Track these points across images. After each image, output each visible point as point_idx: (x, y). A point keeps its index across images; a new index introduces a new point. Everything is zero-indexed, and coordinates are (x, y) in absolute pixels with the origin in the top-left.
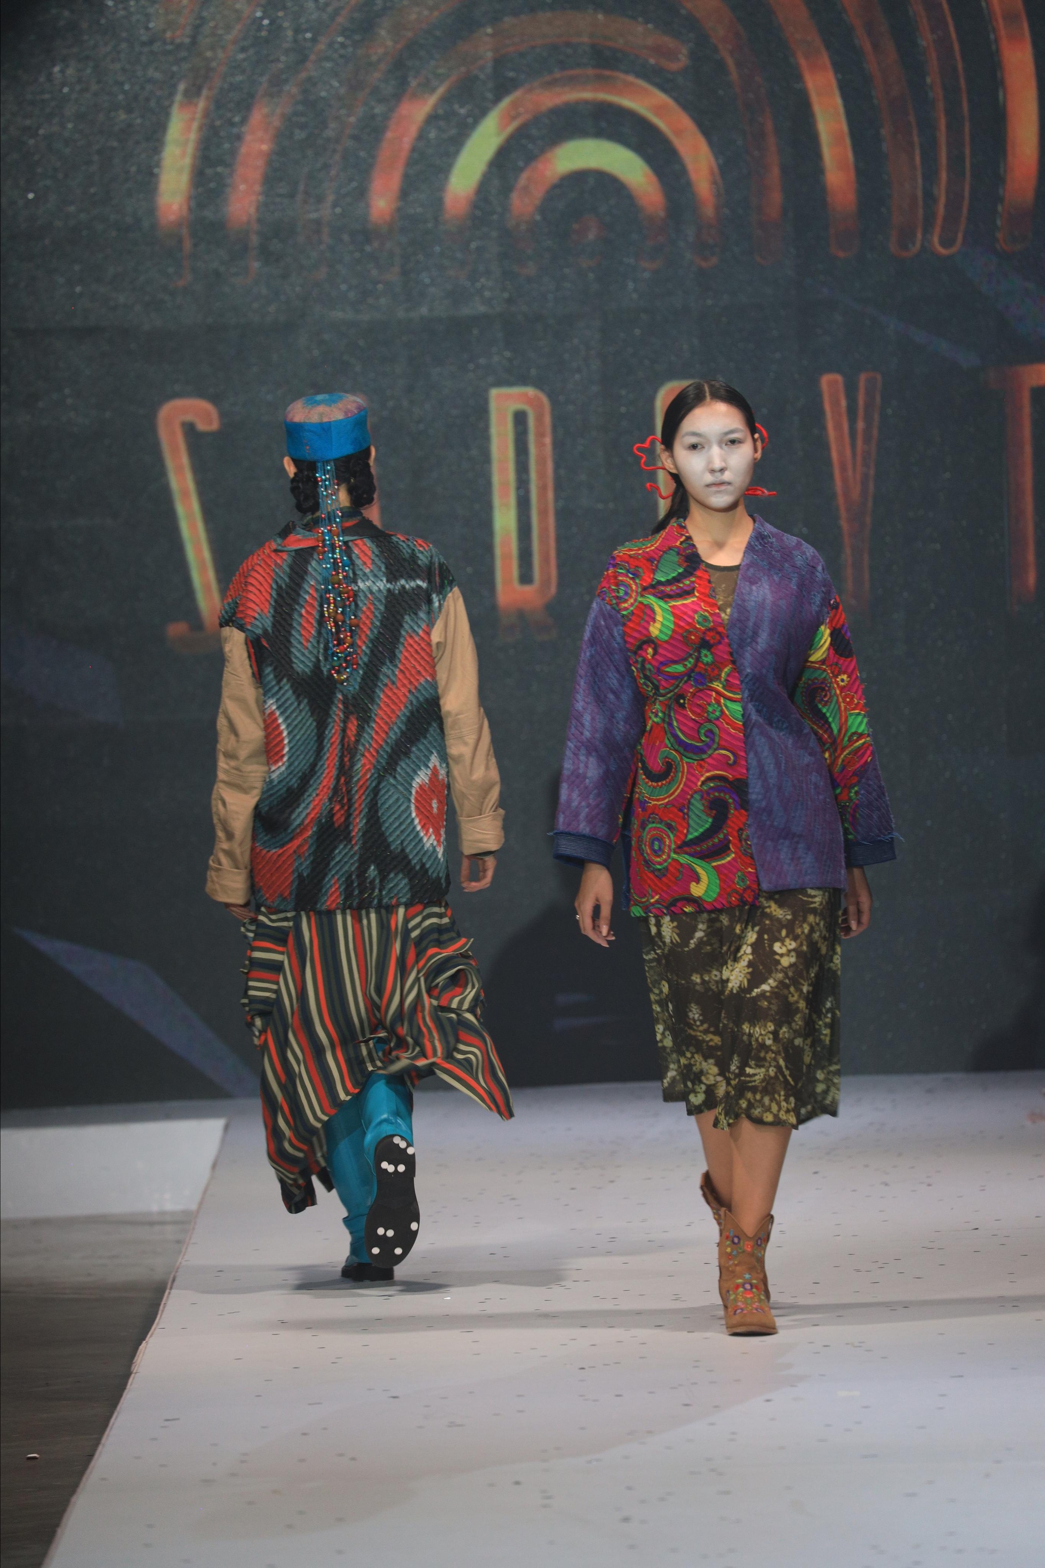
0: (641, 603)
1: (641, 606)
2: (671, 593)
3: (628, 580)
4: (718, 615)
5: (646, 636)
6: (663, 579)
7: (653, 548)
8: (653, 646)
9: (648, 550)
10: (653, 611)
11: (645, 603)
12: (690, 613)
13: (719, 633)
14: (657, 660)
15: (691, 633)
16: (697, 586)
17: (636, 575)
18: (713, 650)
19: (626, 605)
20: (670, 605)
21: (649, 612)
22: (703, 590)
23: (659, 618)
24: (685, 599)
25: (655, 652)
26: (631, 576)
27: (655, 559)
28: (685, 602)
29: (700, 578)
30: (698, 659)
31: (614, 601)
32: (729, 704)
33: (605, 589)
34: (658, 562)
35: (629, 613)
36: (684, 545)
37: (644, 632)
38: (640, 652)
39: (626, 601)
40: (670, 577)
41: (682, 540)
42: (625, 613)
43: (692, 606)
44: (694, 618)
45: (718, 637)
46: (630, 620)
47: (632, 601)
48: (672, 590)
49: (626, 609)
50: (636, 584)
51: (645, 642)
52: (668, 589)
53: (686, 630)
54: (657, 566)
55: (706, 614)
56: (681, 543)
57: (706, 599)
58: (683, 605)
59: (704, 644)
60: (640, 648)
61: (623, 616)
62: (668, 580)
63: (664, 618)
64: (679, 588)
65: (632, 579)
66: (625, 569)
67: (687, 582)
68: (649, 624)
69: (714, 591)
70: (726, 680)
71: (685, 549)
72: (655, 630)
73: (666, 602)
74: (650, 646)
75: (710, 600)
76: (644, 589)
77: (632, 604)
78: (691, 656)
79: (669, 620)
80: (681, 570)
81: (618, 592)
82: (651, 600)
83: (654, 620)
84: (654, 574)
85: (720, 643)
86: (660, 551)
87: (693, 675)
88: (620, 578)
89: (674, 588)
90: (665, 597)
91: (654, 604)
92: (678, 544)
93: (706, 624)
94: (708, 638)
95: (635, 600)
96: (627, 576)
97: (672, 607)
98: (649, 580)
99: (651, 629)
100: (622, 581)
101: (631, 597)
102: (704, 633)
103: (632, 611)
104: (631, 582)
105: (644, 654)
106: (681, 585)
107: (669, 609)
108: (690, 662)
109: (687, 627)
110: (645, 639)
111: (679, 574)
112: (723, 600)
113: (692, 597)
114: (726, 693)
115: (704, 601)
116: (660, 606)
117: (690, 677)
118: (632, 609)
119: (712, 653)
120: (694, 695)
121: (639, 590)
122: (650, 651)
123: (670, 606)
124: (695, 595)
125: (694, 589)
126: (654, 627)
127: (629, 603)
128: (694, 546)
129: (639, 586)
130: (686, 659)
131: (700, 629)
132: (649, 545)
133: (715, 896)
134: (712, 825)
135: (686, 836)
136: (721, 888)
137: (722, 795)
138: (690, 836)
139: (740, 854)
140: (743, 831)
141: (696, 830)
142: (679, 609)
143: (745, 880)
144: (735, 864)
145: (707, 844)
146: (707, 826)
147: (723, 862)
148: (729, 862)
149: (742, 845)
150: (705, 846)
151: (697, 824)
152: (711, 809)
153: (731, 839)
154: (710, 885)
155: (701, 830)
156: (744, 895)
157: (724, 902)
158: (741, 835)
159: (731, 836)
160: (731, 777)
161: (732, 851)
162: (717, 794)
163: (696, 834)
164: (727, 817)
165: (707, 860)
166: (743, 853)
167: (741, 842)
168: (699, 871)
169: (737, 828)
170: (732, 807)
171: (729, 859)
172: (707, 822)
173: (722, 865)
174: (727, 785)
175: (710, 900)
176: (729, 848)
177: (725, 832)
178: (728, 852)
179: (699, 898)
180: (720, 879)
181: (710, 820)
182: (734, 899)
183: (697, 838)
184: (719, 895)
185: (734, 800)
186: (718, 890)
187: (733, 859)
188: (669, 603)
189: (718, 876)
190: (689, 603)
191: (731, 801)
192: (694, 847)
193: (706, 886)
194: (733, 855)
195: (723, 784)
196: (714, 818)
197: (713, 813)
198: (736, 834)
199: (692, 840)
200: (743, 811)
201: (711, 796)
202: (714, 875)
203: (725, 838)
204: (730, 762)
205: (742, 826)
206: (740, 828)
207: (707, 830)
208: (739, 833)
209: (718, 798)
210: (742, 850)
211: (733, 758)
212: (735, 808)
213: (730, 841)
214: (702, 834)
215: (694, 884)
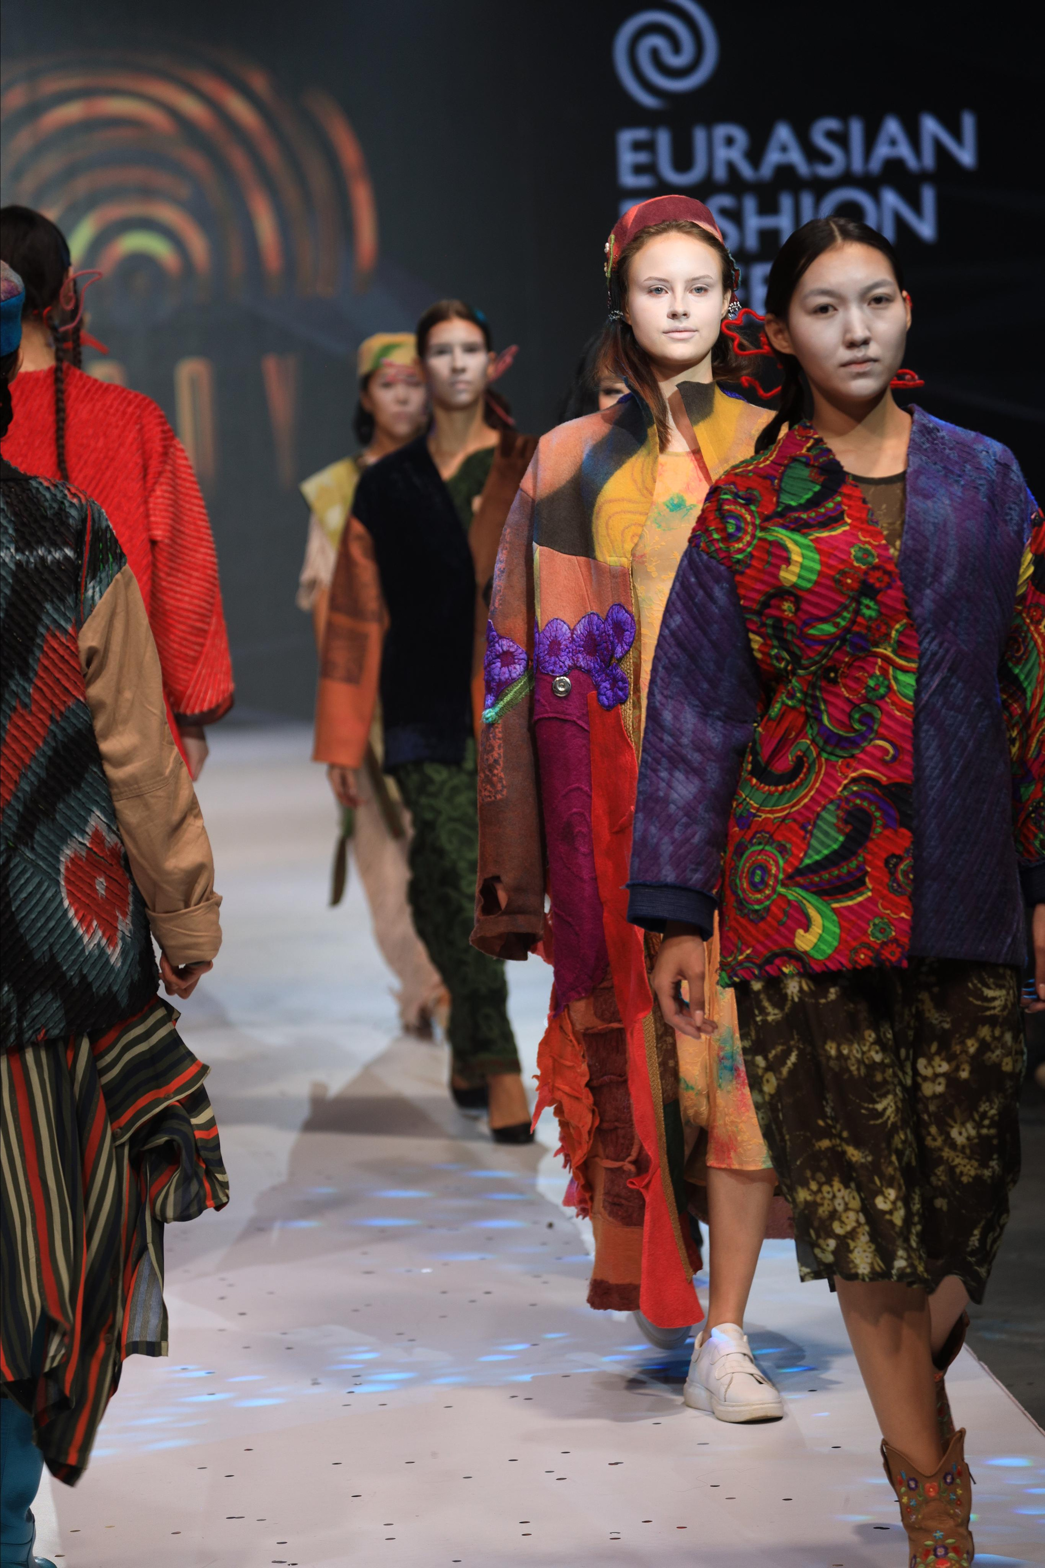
0: (765, 539)
2: (811, 521)
3: (739, 509)
4: (884, 548)
5: (778, 584)
6: (794, 503)
7: (768, 462)
9: (761, 465)
10: (786, 549)
11: (771, 539)
12: (842, 546)
13: (886, 573)
14: (799, 617)
15: (845, 575)
16: (847, 508)
17: (751, 501)
18: (879, 598)
19: (740, 545)
20: (812, 537)
21: (781, 552)
22: (858, 515)
23: (796, 557)
24: (832, 528)
25: (796, 609)
26: (742, 502)
27: (775, 477)
28: (833, 533)
29: (849, 497)
30: (856, 613)
32: (900, 675)
34: (781, 480)
35: (746, 556)
36: (814, 452)
37: (774, 578)
38: (769, 609)
39: (739, 539)
40: (802, 501)
41: (809, 445)
42: (739, 556)
43: (843, 537)
44: (851, 554)
45: (886, 579)
46: (749, 565)
47: (748, 537)
48: (809, 517)
49: (741, 550)
50: (751, 513)
51: (774, 596)
52: (804, 516)
53: (838, 572)
54: (779, 485)
55: (867, 547)
57: (864, 526)
58: (831, 536)
59: (866, 590)
60: (768, 604)
61: (738, 560)
62: (801, 504)
63: (803, 556)
64: (819, 513)
65: (745, 507)
67: (832, 505)
68: (781, 568)
69: (872, 514)
70: (898, 642)
71: (816, 458)
72: (790, 575)
73: (803, 535)
74: (785, 599)
75: (869, 528)
76: (766, 519)
77: (749, 544)
78: (845, 608)
79: (810, 561)
80: (817, 489)
82: (783, 535)
83: (788, 563)
84: (779, 497)
85: (888, 587)
86: (780, 465)
87: (848, 636)
89: (813, 514)
90: (800, 528)
91: (787, 539)
92: (804, 452)
93: (869, 562)
94: (871, 581)
95: (754, 536)
97: (817, 540)
98: (771, 507)
99: (785, 574)
100: (729, 511)
102: (865, 573)
103: (750, 553)
105: (776, 613)
106: (823, 510)
107: (811, 544)
108: (844, 619)
109: (839, 567)
110: (774, 591)
111: (816, 494)
113: (840, 525)
114: (897, 660)
115: (862, 529)
116: (796, 543)
117: (844, 641)
118: (749, 548)
120: (849, 665)
121: (759, 521)
122: (788, 607)
123: (812, 540)
124: (845, 523)
125: (843, 513)
126: (788, 571)
127: (744, 541)
128: (829, 451)
129: (757, 515)
131: (859, 568)
132: (761, 459)
133: (829, 951)
134: (843, 846)
135: (802, 860)
136: (841, 940)
137: (865, 804)
138: (807, 861)
139: (885, 892)
140: (901, 859)
141: (818, 852)
142: (826, 542)
143: (888, 930)
144: (872, 907)
145: (829, 874)
146: (835, 847)
147: (850, 903)
148: (860, 904)
149: (896, 880)
150: (827, 876)
151: (822, 843)
152: (846, 822)
153: (869, 869)
154: (824, 935)
155: (826, 852)
156: (883, 952)
157: (843, 961)
158: (896, 866)
159: (870, 867)
160: (884, 779)
161: (868, 888)
162: (858, 801)
163: (817, 857)
164: (867, 837)
165: (826, 898)
166: (896, 890)
167: (892, 873)
168: (812, 912)
169: (885, 856)
170: (879, 822)
171: (860, 899)
172: (835, 840)
173: (849, 908)
174: (877, 790)
175: (821, 958)
176: (863, 883)
177: (860, 859)
178: (861, 889)
179: (805, 953)
180: (841, 927)
181: (841, 838)
182: (862, 956)
183: (817, 863)
184: (836, 950)
185: (885, 814)
186: (836, 944)
187: (869, 899)
188: (811, 535)
189: (839, 923)
190: (841, 534)
191: (878, 814)
192: (811, 876)
193: (818, 936)
194: (870, 894)
195: (870, 788)
196: (848, 836)
197: (848, 829)
198: (881, 864)
199: (808, 866)
200: (904, 830)
201: (851, 804)
202: (834, 921)
203: (860, 868)
204: (888, 758)
205: (898, 852)
206: (893, 856)
207: (835, 852)
208: (891, 862)
209: (859, 808)
210: (893, 886)
211: (892, 751)
212: (885, 826)
213: (867, 873)
214: (826, 858)
215: (800, 931)
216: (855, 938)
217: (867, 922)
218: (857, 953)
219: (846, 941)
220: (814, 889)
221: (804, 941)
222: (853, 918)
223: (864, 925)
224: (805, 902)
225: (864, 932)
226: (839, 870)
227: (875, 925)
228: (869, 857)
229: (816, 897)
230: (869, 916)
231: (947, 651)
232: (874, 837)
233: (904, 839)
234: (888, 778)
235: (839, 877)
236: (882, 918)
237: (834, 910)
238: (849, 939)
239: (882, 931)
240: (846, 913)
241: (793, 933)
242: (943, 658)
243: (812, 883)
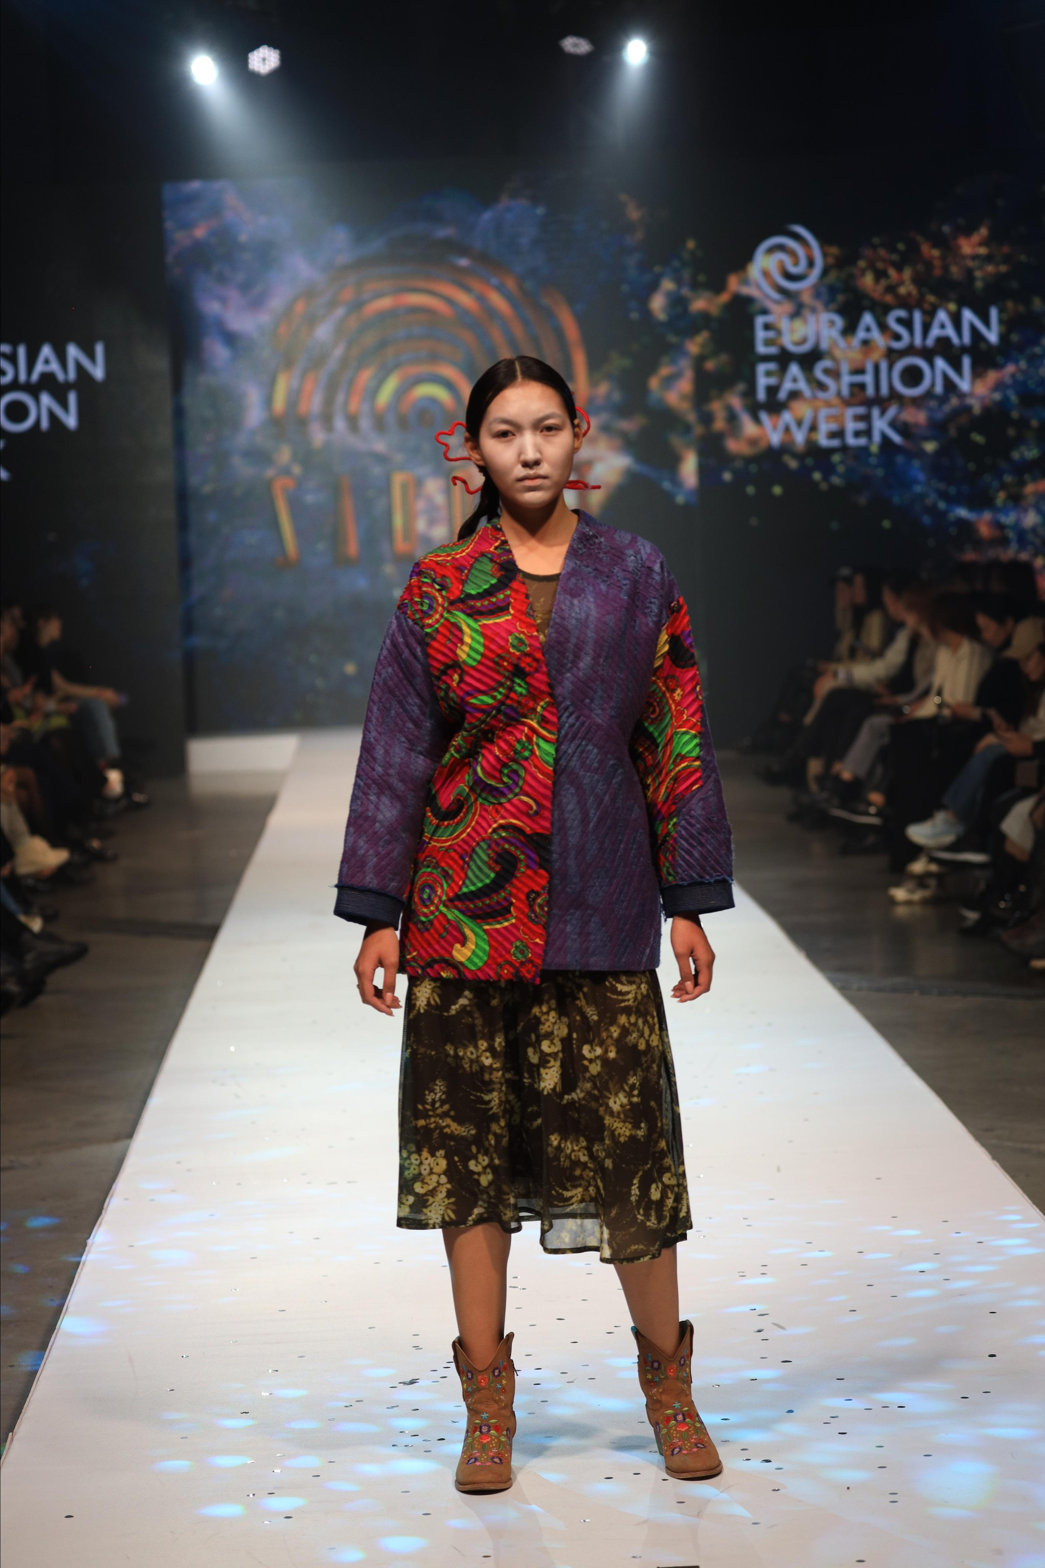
0: (447, 620)
1: (447, 624)
2: (483, 609)
3: (434, 592)
4: (537, 638)
5: (453, 660)
6: (473, 592)
7: (464, 554)
8: (459, 671)
9: (458, 556)
10: (460, 630)
11: (452, 620)
12: (504, 634)
13: (537, 660)
14: (461, 689)
15: (503, 659)
16: (512, 601)
17: (443, 587)
18: (528, 679)
19: (430, 621)
20: (480, 623)
21: (457, 633)
22: (520, 608)
23: (467, 639)
24: (498, 616)
25: (461, 680)
26: (437, 587)
27: (466, 568)
28: (498, 621)
29: (516, 591)
30: (511, 689)
31: (417, 616)
32: (542, 743)
33: (406, 601)
34: (469, 571)
35: (433, 631)
36: (499, 551)
37: (450, 654)
38: (444, 678)
39: (430, 617)
40: (480, 591)
41: (497, 544)
42: (428, 630)
43: (505, 626)
44: (508, 641)
45: (535, 664)
46: (434, 639)
47: (437, 616)
48: (482, 605)
49: (430, 626)
50: (442, 597)
51: (449, 667)
52: (479, 604)
53: (499, 656)
54: (467, 575)
55: (522, 636)
56: (496, 548)
57: (523, 617)
58: (496, 624)
59: (519, 672)
60: (444, 672)
61: (427, 634)
62: (479, 594)
63: (472, 638)
64: (491, 603)
65: (439, 591)
66: (431, 578)
67: (501, 596)
68: (456, 646)
69: (531, 609)
70: (543, 716)
71: (500, 556)
72: (463, 653)
73: (476, 620)
74: (456, 672)
75: (527, 620)
76: (451, 603)
77: (437, 621)
78: (502, 685)
79: (478, 642)
80: (494, 581)
81: (422, 605)
82: (461, 618)
83: (462, 641)
84: (463, 586)
85: (537, 670)
86: (472, 557)
87: (503, 707)
88: (424, 589)
89: (486, 603)
90: (474, 614)
91: (462, 621)
92: (492, 549)
93: (523, 648)
94: (523, 665)
95: (442, 616)
96: (433, 587)
97: (483, 626)
98: (457, 593)
99: (459, 652)
100: (426, 592)
101: (436, 612)
102: (519, 658)
103: (437, 629)
104: (437, 594)
105: (449, 681)
106: (494, 600)
107: (478, 628)
108: (500, 693)
109: (499, 651)
110: (450, 663)
111: (492, 586)
112: (541, 619)
113: (506, 615)
114: (541, 730)
115: (520, 620)
116: (469, 626)
117: (499, 711)
118: (437, 626)
119: (526, 683)
120: (502, 730)
121: (446, 605)
122: (456, 677)
123: (480, 626)
124: (509, 613)
125: (509, 604)
126: (462, 650)
127: (434, 619)
128: (510, 552)
129: (446, 599)
130: (496, 690)
131: (514, 653)
132: (459, 551)
133: (480, 964)
134: (493, 881)
135: (460, 888)
136: (490, 956)
137: (513, 848)
138: (465, 890)
139: (526, 920)
140: (538, 895)
141: (474, 884)
142: (491, 629)
143: (526, 952)
144: (514, 931)
145: (482, 902)
146: (488, 881)
147: (498, 926)
148: (506, 928)
149: (534, 912)
150: (480, 904)
151: (477, 877)
152: (496, 862)
153: (514, 901)
154: (477, 950)
155: (480, 885)
156: (522, 969)
157: (491, 973)
158: (534, 900)
159: (515, 898)
160: (528, 829)
161: (512, 916)
162: (507, 846)
163: (473, 888)
164: (513, 875)
165: (479, 921)
166: (533, 920)
167: (531, 907)
168: (468, 932)
169: (526, 890)
170: (523, 864)
171: (506, 924)
172: (488, 876)
173: (496, 930)
174: (522, 838)
175: (473, 968)
176: (510, 912)
177: (507, 892)
178: (508, 916)
179: (461, 963)
180: (490, 946)
181: (492, 875)
182: (506, 971)
183: (472, 892)
184: (486, 964)
185: (528, 857)
186: (485, 958)
187: (512, 925)
188: (480, 621)
189: (489, 941)
190: (503, 622)
191: (522, 857)
192: (467, 903)
193: (472, 951)
194: (514, 921)
195: (517, 835)
196: (497, 874)
197: (498, 868)
198: (523, 897)
199: (465, 894)
200: (542, 872)
201: (500, 848)
202: (484, 939)
203: (505, 899)
204: (531, 812)
205: (537, 888)
206: (533, 891)
207: (486, 886)
208: (531, 897)
209: (507, 852)
210: (531, 917)
211: (535, 807)
212: (528, 867)
213: (512, 904)
214: (480, 889)
215: (458, 946)
216: (501, 956)
217: (511, 943)
218: (502, 968)
219: (494, 958)
220: (470, 914)
221: (460, 954)
222: (500, 939)
223: (507, 945)
224: (462, 923)
225: (508, 952)
226: (490, 900)
227: (517, 947)
228: (514, 891)
229: (471, 920)
230: (512, 939)
231: (583, 724)
232: (518, 875)
233: (542, 880)
234: (532, 829)
235: (489, 906)
236: (522, 942)
237: (485, 931)
238: (496, 955)
239: (522, 952)
240: (495, 934)
241: (452, 946)
242: (579, 729)
243: (468, 908)
